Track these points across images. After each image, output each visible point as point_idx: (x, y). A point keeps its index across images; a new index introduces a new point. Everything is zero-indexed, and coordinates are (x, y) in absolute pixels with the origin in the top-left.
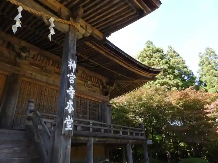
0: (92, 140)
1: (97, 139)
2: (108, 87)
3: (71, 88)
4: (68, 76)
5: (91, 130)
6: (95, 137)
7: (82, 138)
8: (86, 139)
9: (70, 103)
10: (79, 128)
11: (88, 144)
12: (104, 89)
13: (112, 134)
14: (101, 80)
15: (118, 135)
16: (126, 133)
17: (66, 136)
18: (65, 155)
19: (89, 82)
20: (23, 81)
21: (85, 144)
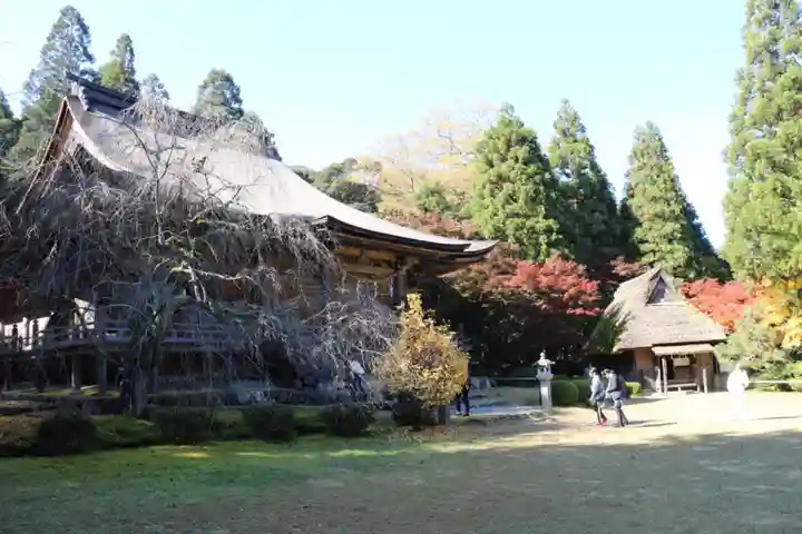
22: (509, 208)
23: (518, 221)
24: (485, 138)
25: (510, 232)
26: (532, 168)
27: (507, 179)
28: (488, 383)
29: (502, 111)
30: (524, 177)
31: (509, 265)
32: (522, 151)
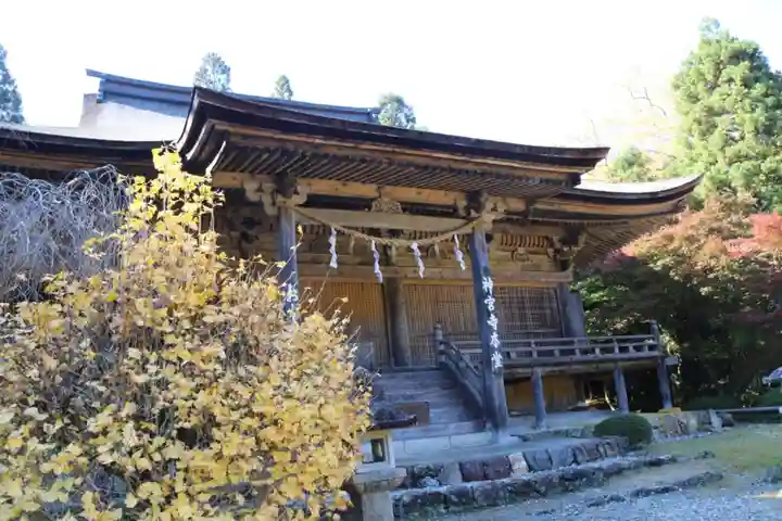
0: (539, 371)
1: (548, 369)
2: (565, 249)
3: (493, 316)
4: (486, 302)
5: (535, 355)
6: (545, 365)
7: (520, 370)
8: (529, 370)
9: (495, 336)
10: (513, 355)
11: (533, 378)
12: (558, 257)
13: (578, 356)
14: (547, 238)
15: (590, 357)
16: (611, 350)
17: (497, 374)
18: (499, 392)
19: (521, 250)
20: (405, 285)
21: (528, 379)
22: (730, 151)
23: (747, 164)
24: (685, 68)
25: (738, 183)
26: (758, 89)
27: (723, 112)
28: (716, 421)
29: (703, 30)
30: (747, 101)
31: (739, 225)
32: (740, 70)
